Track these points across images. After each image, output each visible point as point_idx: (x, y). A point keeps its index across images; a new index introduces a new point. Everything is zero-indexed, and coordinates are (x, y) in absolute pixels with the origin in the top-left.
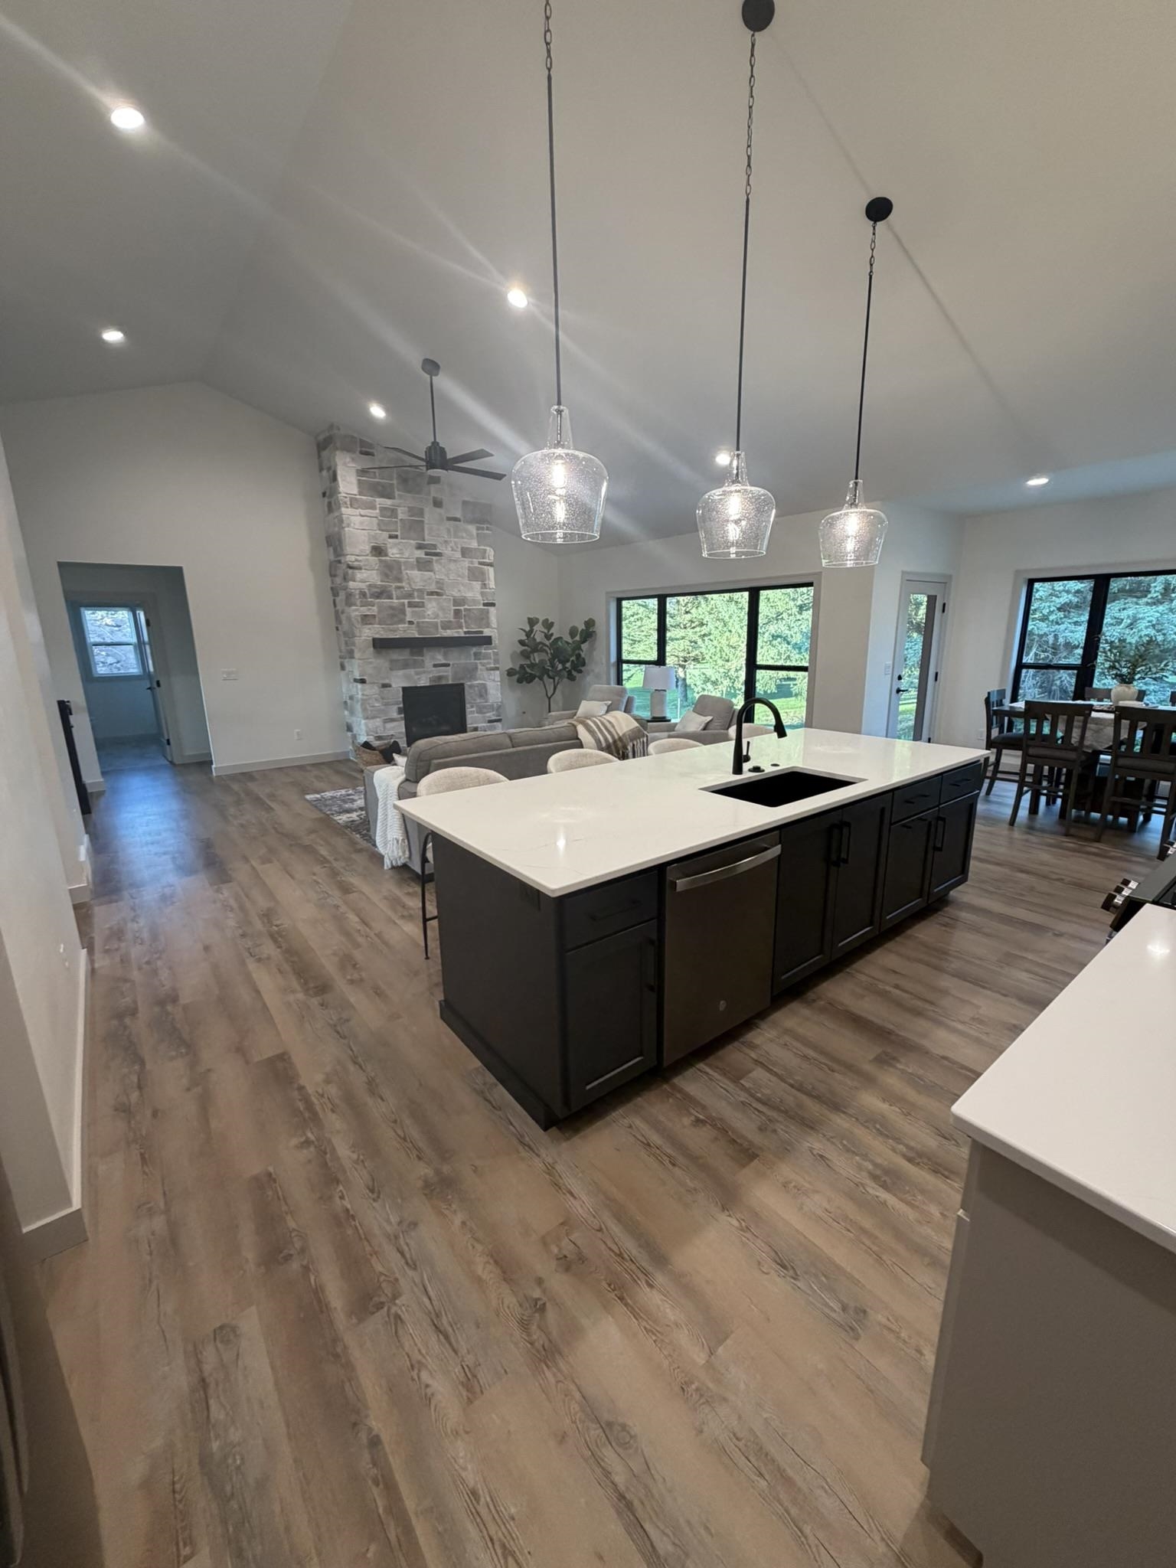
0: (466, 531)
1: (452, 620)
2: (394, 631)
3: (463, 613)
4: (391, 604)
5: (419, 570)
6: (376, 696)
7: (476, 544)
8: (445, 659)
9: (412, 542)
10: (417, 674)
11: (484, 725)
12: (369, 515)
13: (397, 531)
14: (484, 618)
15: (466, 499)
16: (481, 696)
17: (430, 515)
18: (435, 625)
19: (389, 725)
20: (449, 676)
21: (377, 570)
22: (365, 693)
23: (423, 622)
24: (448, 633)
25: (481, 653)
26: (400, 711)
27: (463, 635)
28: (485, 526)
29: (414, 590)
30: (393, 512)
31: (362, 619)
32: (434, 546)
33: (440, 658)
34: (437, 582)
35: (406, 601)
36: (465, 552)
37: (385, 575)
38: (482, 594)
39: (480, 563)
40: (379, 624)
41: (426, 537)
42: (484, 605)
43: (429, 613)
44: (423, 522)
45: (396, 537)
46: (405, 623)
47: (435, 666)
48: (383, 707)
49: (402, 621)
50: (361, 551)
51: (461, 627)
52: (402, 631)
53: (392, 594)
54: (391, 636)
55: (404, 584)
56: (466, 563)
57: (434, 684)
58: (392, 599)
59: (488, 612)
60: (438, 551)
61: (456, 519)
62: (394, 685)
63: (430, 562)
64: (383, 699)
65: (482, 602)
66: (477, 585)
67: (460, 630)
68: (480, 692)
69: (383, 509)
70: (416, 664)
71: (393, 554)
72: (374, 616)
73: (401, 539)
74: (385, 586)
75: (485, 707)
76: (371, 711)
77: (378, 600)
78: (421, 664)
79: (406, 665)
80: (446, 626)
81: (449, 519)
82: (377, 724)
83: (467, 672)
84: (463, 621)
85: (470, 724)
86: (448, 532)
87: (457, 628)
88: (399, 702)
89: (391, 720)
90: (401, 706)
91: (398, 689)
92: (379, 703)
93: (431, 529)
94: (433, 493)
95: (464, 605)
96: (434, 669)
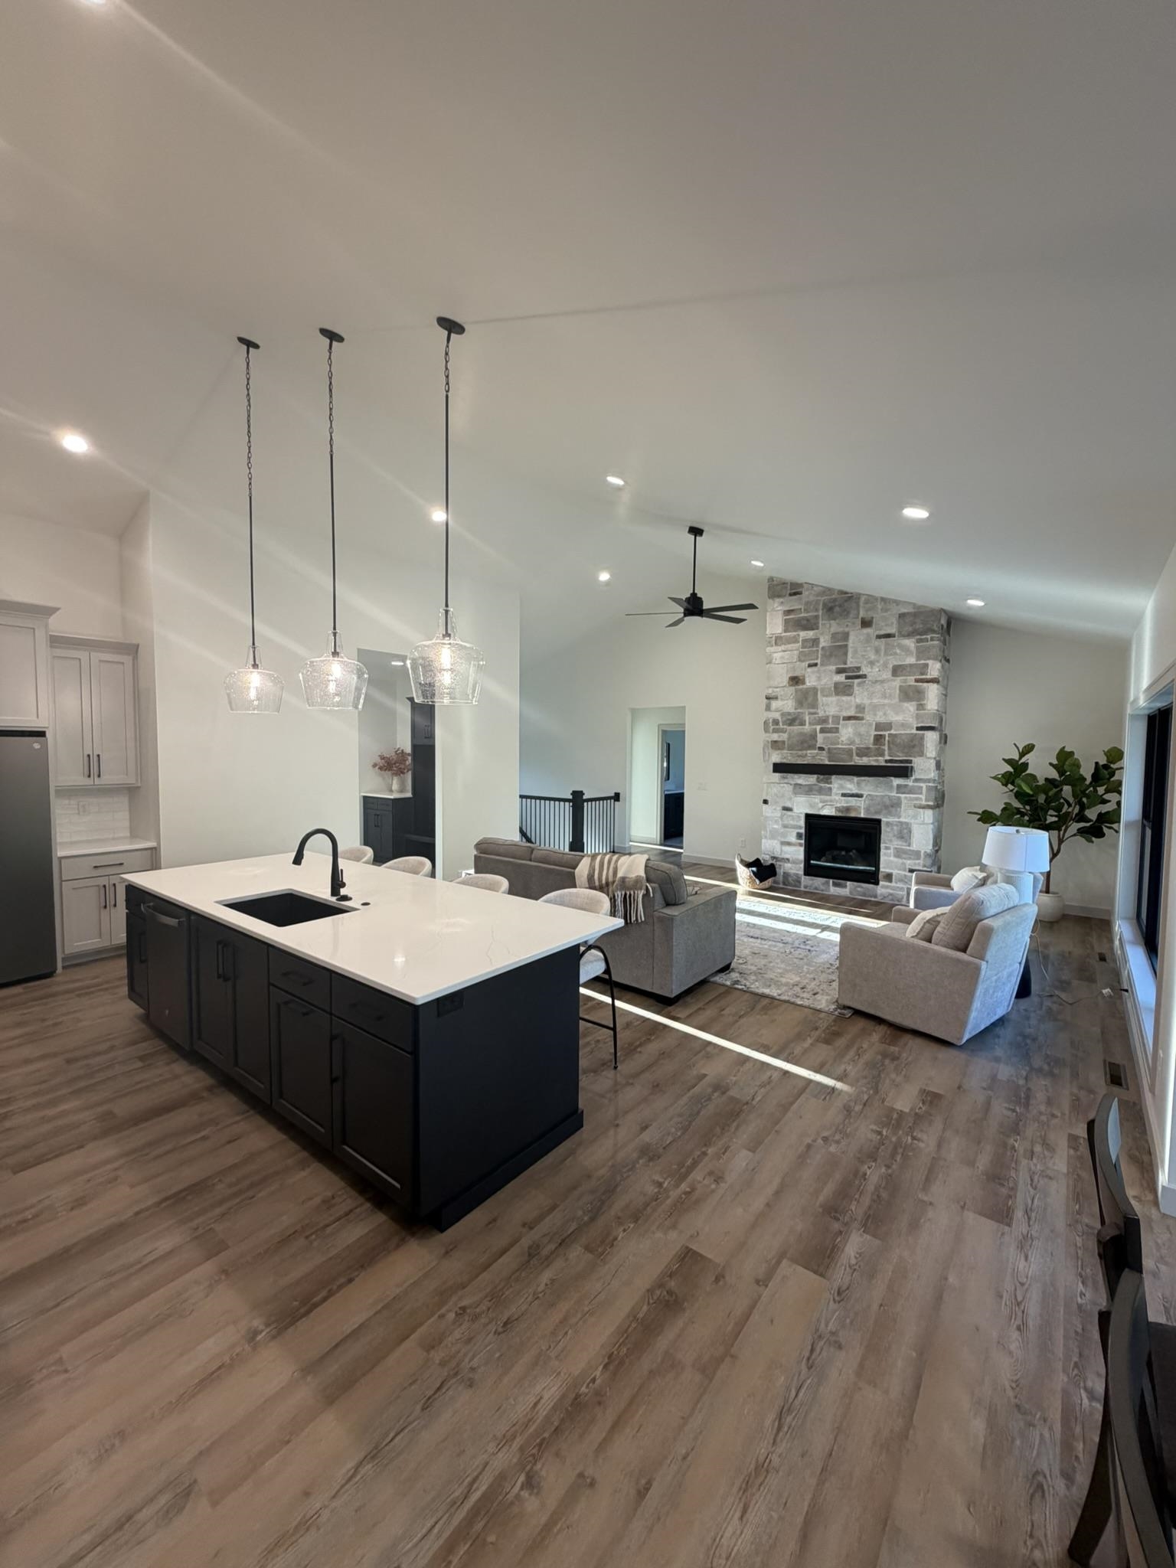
0: (901, 647)
1: (871, 746)
2: (803, 756)
3: (887, 738)
4: (802, 731)
5: (837, 695)
6: (777, 817)
7: (914, 659)
8: (858, 788)
9: (832, 667)
10: (823, 801)
11: (904, 873)
12: (790, 649)
13: (817, 659)
14: (915, 745)
15: (904, 611)
16: (903, 837)
17: (856, 637)
18: (849, 752)
19: (786, 848)
20: (861, 809)
21: (792, 698)
22: (767, 813)
23: (835, 749)
24: (864, 761)
25: (906, 787)
26: (799, 836)
27: (884, 764)
28: (929, 637)
29: (828, 717)
30: (815, 642)
31: (772, 745)
32: (859, 669)
33: (851, 787)
34: (857, 706)
35: (819, 727)
36: (897, 671)
37: (800, 703)
38: (918, 717)
39: (917, 681)
40: (788, 750)
41: (849, 660)
42: (918, 729)
43: (843, 739)
44: (846, 645)
45: (816, 665)
46: (815, 750)
47: (844, 795)
48: (782, 830)
49: (812, 747)
50: (779, 683)
51: (882, 755)
52: (810, 757)
53: (805, 721)
54: (800, 761)
55: (818, 711)
56: (897, 682)
57: (840, 815)
58: (804, 725)
59: (922, 738)
60: (861, 673)
61: (888, 636)
62: (795, 810)
63: (851, 686)
64: (783, 821)
65: (915, 726)
66: (911, 707)
67: (881, 758)
68: (900, 832)
69: (805, 641)
70: (820, 791)
71: (810, 682)
72: (783, 742)
73: (821, 666)
74: (799, 714)
75: (906, 852)
76: (771, 831)
77: (790, 727)
78: (828, 792)
79: (809, 790)
80: (863, 752)
81: (879, 637)
83: (886, 807)
84: (886, 748)
85: (884, 868)
86: (877, 651)
87: (876, 756)
88: (800, 828)
89: (789, 844)
90: (803, 831)
91: (800, 815)
92: (778, 824)
93: (855, 652)
94: (862, 614)
95: (890, 731)
96: (842, 798)
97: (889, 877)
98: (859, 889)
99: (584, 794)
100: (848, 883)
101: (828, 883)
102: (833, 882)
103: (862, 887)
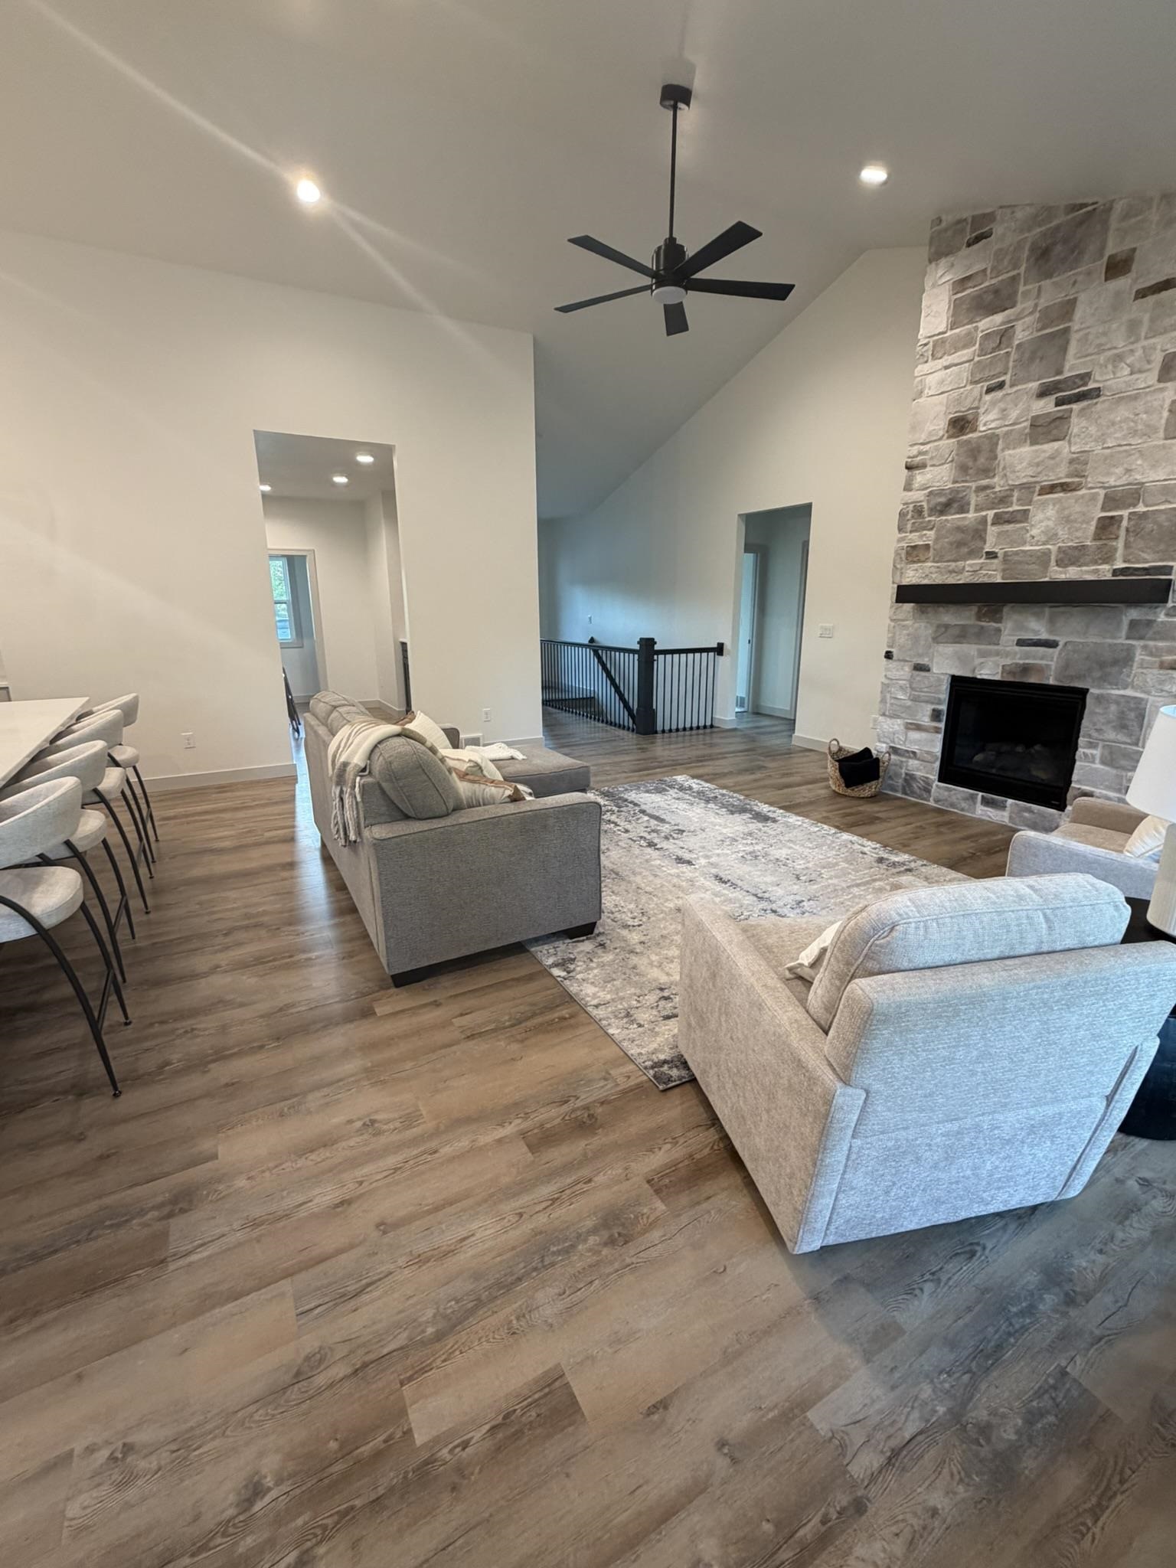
1: (1091, 542)
2: (961, 571)
3: (1125, 523)
4: (960, 523)
5: (1035, 442)
6: (904, 682)
8: (1051, 632)
9: (1033, 384)
10: (983, 654)
12: (956, 361)
13: (1005, 373)
16: (1122, 726)
17: (1092, 306)
18: (1043, 558)
19: (915, 735)
20: (1050, 670)
21: (951, 462)
22: (889, 673)
23: (1016, 553)
24: (1072, 573)
25: (1149, 623)
26: (936, 715)
27: (1109, 577)
29: (1014, 488)
30: (1006, 336)
31: (908, 553)
32: (1085, 377)
33: (1037, 626)
34: (1073, 461)
35: (991, 514)
36: (1170, 367)
37: (964, 470)
40: (934, 562)
41: (1069, 362)
43: (1034, 532)
44: (1068, 329)
45: (1001, 386)
46: (980, 556)
47: (1021, 643)
48: (909, 703)
49: (973, 553)
50: (930, 434)
51: (1108, 559)
52: (972, 571)
53: (969, 504)
54: (952, 580)
55: (995, 480)
56: (1168, 393)
57: (1011, 679)
58: (967, 512)
60: (1091, 385)
61: (1162, 288)
62: (935, 670)
63: (1065, 419)
64: (912, 689)
67: (1106, 566)
68: (1122, 716)
69: (987, 337)
70: (980, 636)
71: (986, 424)
72: (927, 547)
73: (1011, 386)
74: (960, 490)
75: (1126, 754)
76: (892, 704)
77: (941, 518)
78: (995, 637)
79: (962, 636)
80: (1069, 557)
81: (1142, 294)
82: (897, 728)
83: (1102, 665)
84: (1120, 544)
86: (1133, 327)
87: (1095, 563)
88: (940, 702)
89: (918, 728)
90: (944, 707)
91: (942, 677)
92: (905, 694)
93: (1085, 340)
94: (1111, 249)
95: (1135, 506)
96: (1017, 648)
98: (1026, 815)
99: (656, 643)
100: (1010, 801)
101: (973, 798)
102: (983, 796)
103: (1031, 811)
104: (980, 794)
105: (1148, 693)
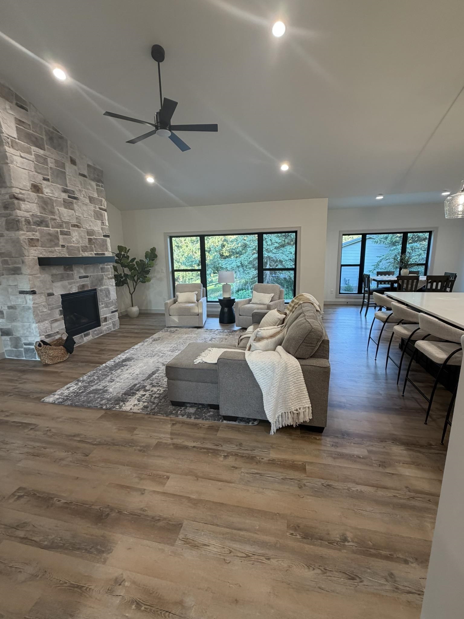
0: (91, 186)
1: (88, 245)
2: (52, 252)
3: (93, 240)
4: (49, 232)
5: (66, 208)
6: (44, 303)
7: (97, 196)
8: (85, 273)
9: (59, 186)
10: (70, 284)
11: (110, 315)
12: (27, 158)
13: (48, 176)
14: (104, 245)
15: (90, 164)
16: (107, 296)
17: (69, 169)
18: (78, 249)
19: (55, 325)
20: (88, 284)
21: (36, 203)
22: (36, 301)
23: (70, 246)
24: (86, 254)
25: (104, 267)
26: (61, 313)
27: (95, 256)
28: (100, 184)
29: (63, 222)
30: (44, 160)
31: (29, 242)
32: (73, 192)
33: (82, 272)
34: (77, 218)
35: (59, 230)
36: (91, 200)
37: (43, 209)
38: (102, 229)
39: (101, 209)
40: (42, 247)
41: (68, 185)
42: (104, 236)
43: (74, 239)
44: (65, 173)
45: (48, 180)
46: (59, 247)
47: (80, 277)
48: (49, 312)
49: (57, 245)
50: (24, 186)
51: (93, 251)
52: (58, 252)
53: (49, 224)
54: (51, 256)
55: (56, 217)
56: (92, 207)
57: (80, 290)
58: (49, 227)
59: (106, 241)
60: (76, 196)
61: (84, 176)
62: (55, 294)
63: (72, 203)
64: (49, 305)
65: (103, 234)
66: (99, 222)
67: (92, 252)
68: (105, 293)
69: (37, 156)
70: (69, 277)
71: (47, 193)
72: (38, 240)
73: (52, 182)
74: (44, 217)
75: (109, 303)
76: (41, 315)
77: (39, 228)
78: (72, 277)
79: (62, 278)
80: (85, 249)
81: (80, 175)
82: (46, 325)
84: (93, 246)
85: (102, 316)
87: (90, 251)
88: (60, 306)
89: (56, 321)
90: (61, 308)
91: (59, 296)
92: (46, 309)
93: (70, 179)
95: (93, 236)
96: (80, 280)
97: (106, 319)
98: (95, 332)
100: (90, 331)
101: (82, 336)
103: (96, 331)
104: (83, 334)
105: (108, 286)
